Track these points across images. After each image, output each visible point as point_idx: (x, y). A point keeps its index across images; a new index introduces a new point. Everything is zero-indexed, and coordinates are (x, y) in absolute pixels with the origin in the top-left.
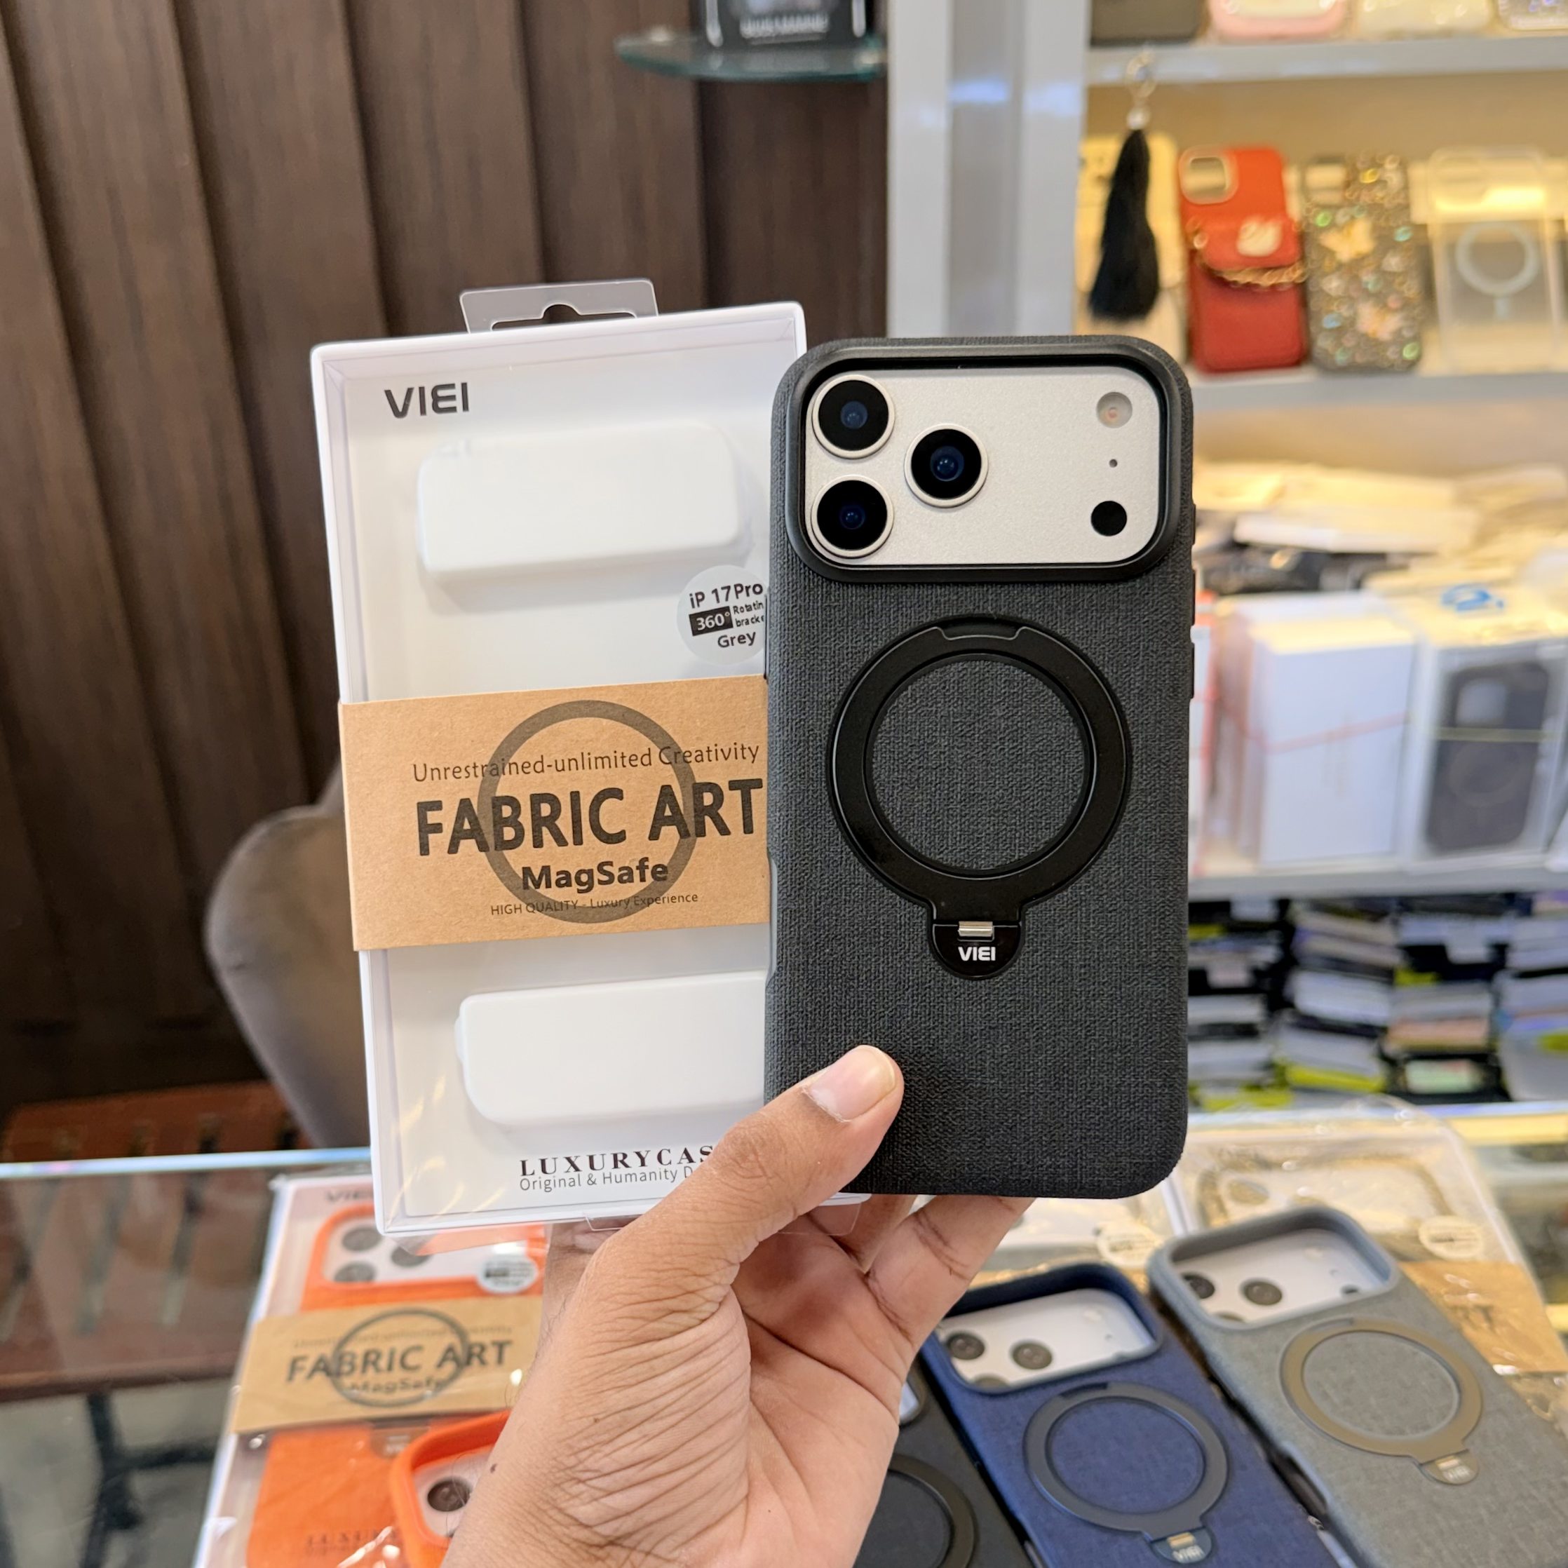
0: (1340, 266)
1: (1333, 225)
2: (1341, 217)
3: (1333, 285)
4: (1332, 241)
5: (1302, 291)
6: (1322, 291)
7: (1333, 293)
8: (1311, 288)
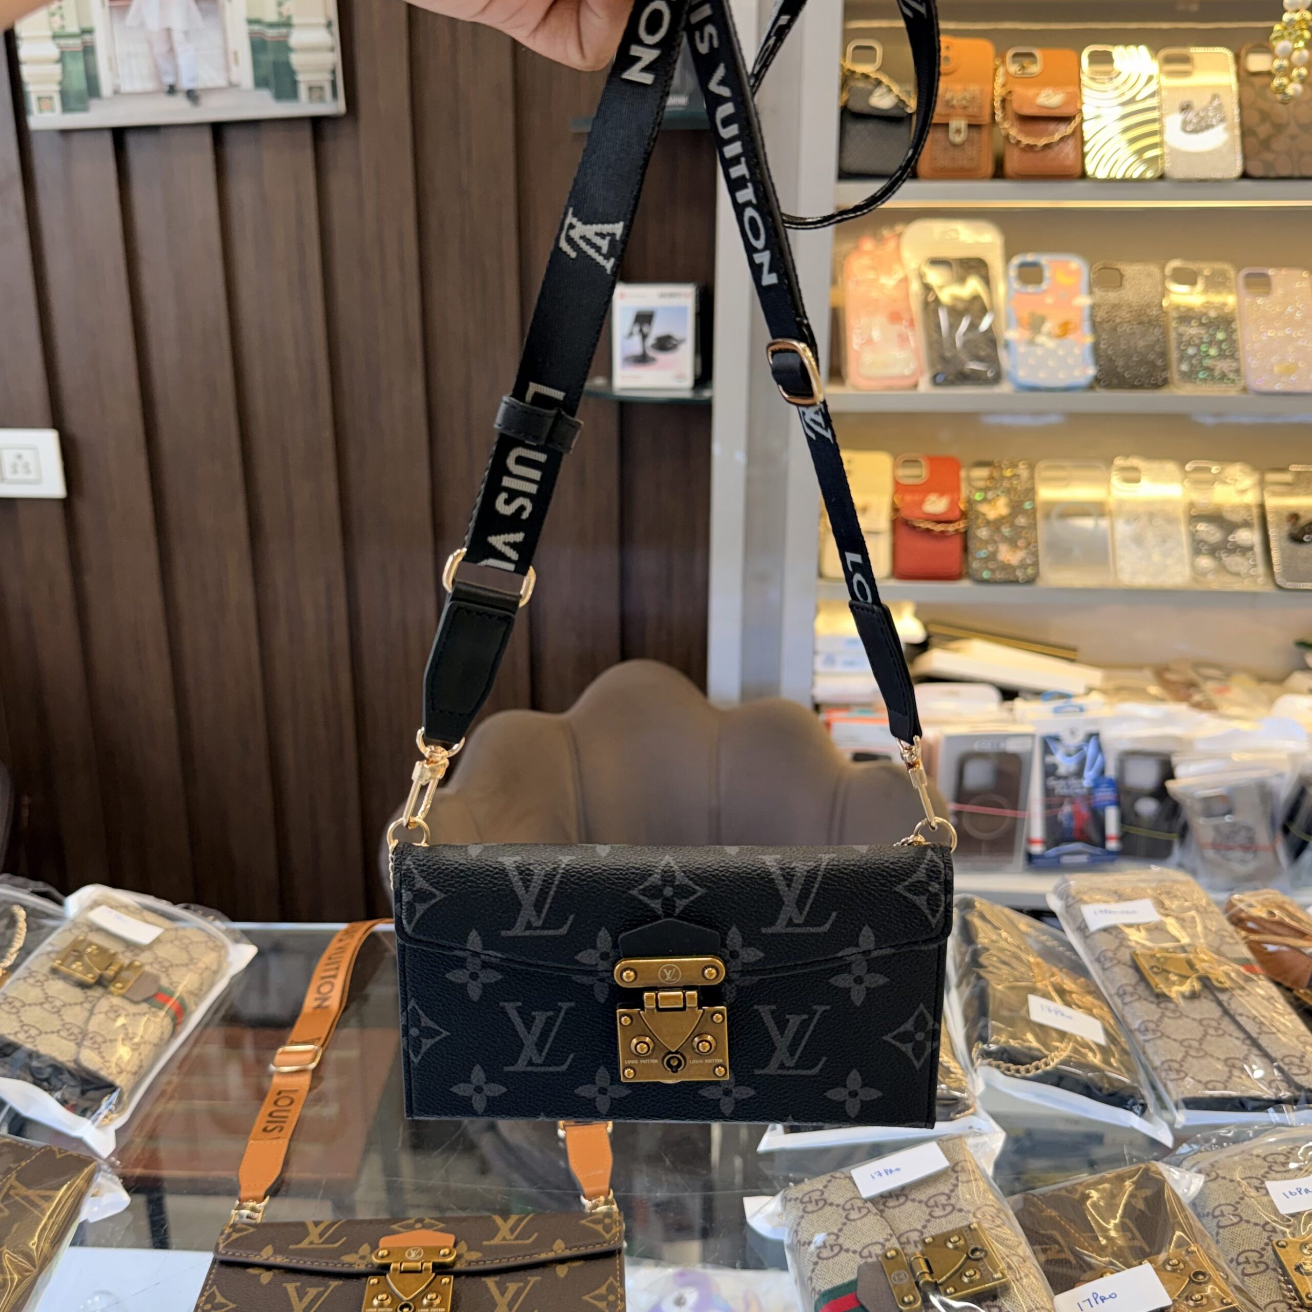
0: (988, 523)
1: (985, 500)
2: (990, 495)
3: (983, 533)
4: (984, 508)
5: (965, 536)
6: (977, 537)
7: (983, 538)
8: (970, 534)
